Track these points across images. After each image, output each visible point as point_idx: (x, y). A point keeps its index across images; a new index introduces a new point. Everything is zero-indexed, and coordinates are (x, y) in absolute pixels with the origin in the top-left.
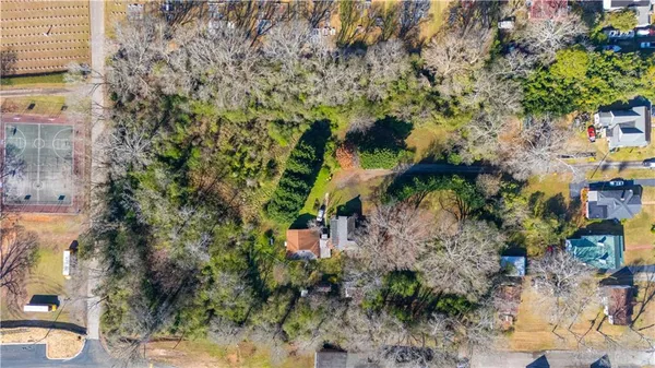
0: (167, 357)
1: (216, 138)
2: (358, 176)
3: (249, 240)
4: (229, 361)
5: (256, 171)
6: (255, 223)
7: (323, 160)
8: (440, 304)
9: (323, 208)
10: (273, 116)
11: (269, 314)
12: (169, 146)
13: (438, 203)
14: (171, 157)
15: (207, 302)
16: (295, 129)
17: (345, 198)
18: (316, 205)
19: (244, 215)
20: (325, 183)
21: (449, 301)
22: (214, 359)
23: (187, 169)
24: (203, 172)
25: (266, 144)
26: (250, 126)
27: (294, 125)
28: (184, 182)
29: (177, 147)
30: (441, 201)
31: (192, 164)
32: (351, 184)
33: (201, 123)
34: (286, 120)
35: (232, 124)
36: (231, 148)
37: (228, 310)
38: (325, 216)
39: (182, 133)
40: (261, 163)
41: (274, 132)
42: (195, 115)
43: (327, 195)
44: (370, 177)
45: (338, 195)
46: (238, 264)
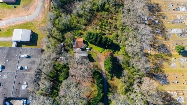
0: (44, 7)
1: (111, 19)
2: (101, 61)
3: (80, 28)
4: (42, 24)
5: (102, 30)
6: (85, 30)
7: (106, 49)
8: (55, 91)
9: (90, 50)
10: (120, 33)
11: (56, 33)
12: (108, 6)
13: (94, 90)
14: (105, 7)
15: (61, 16)
16: (116, 40)
17: (94, 57)
18: (91, 48)
19: (88, 27)
20: (98, 50)
21: (56, 94)
22: (43, 20)
23: (102, 11)
24: (101, 16)
25: (110, 32)
26: (116, 28)
27: (117, 40)
28: (98, 11)
29: (108, 8)
30: (95, 91)
31: (103, 12)
32: (99, 59)
33: (116, 15)
34: (119, 38)
35: (116, 23)
36: (108, 23)
37: (58, 22)
38: (88, 51)
39: (112, 9)
40: (104, 31)
41: (114, 34)
42: (118, 12)
43: (95, 51)
44: (101, 65)
45: (95, 54)
46: (72, 24)
